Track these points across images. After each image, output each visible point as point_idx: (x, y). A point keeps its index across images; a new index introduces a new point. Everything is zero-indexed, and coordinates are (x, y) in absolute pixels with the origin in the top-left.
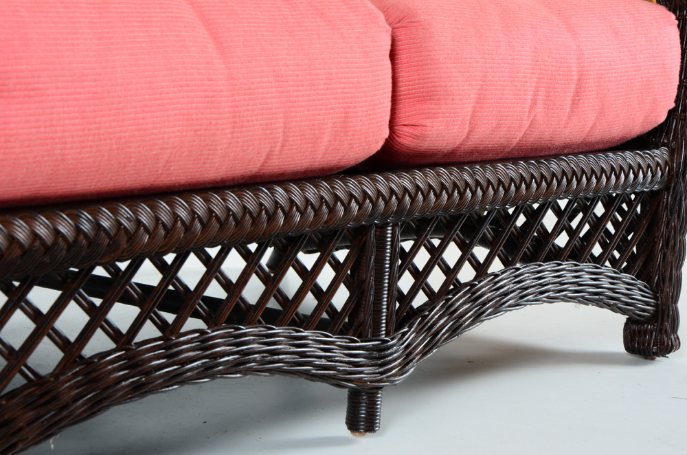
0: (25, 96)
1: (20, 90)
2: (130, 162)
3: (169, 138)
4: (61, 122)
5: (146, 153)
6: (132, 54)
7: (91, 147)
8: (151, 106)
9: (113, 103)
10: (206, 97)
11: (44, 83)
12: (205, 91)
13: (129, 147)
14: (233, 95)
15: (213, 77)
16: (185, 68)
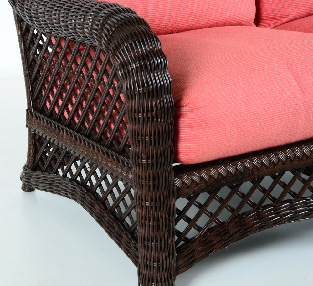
0: (216, 126)
1: (214, 124)
2: (258, 142)
3: (275, 131)
4: (230, 133)
5: (265, 139)
6: (261, 100)
7: (241, 140)
8: (268, 120)
9: (251, 122)
10: (293, 112)
11: (223, 120)
12: (293, 110)
13: (258, 138)
14: (306, 109)
15: (297, 103)
16: (284, 102)
